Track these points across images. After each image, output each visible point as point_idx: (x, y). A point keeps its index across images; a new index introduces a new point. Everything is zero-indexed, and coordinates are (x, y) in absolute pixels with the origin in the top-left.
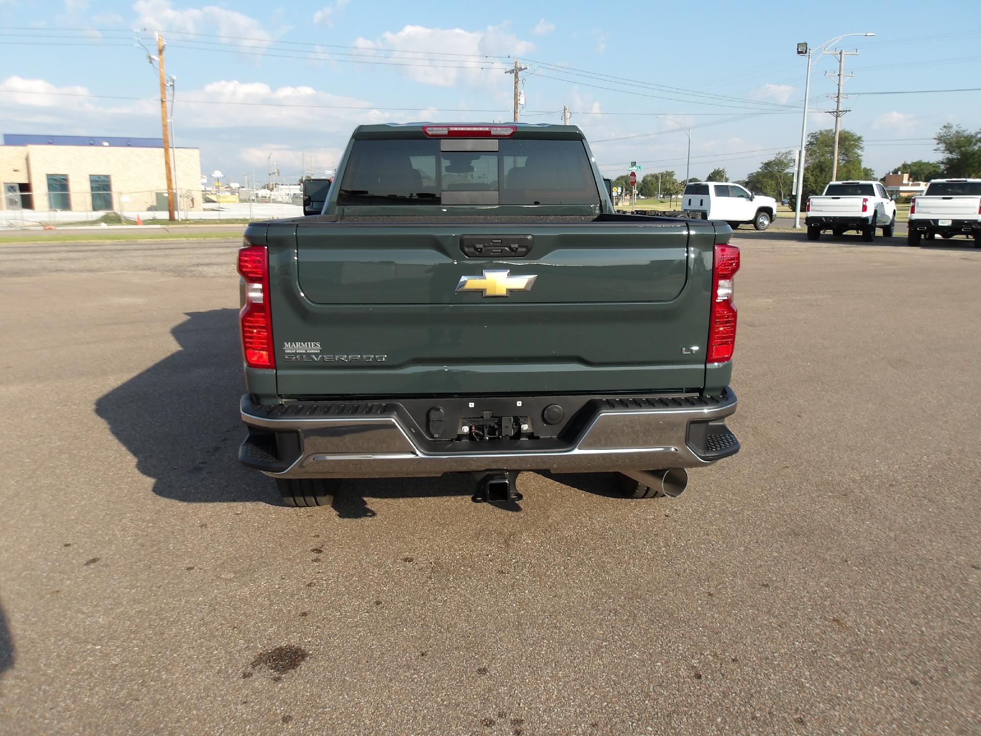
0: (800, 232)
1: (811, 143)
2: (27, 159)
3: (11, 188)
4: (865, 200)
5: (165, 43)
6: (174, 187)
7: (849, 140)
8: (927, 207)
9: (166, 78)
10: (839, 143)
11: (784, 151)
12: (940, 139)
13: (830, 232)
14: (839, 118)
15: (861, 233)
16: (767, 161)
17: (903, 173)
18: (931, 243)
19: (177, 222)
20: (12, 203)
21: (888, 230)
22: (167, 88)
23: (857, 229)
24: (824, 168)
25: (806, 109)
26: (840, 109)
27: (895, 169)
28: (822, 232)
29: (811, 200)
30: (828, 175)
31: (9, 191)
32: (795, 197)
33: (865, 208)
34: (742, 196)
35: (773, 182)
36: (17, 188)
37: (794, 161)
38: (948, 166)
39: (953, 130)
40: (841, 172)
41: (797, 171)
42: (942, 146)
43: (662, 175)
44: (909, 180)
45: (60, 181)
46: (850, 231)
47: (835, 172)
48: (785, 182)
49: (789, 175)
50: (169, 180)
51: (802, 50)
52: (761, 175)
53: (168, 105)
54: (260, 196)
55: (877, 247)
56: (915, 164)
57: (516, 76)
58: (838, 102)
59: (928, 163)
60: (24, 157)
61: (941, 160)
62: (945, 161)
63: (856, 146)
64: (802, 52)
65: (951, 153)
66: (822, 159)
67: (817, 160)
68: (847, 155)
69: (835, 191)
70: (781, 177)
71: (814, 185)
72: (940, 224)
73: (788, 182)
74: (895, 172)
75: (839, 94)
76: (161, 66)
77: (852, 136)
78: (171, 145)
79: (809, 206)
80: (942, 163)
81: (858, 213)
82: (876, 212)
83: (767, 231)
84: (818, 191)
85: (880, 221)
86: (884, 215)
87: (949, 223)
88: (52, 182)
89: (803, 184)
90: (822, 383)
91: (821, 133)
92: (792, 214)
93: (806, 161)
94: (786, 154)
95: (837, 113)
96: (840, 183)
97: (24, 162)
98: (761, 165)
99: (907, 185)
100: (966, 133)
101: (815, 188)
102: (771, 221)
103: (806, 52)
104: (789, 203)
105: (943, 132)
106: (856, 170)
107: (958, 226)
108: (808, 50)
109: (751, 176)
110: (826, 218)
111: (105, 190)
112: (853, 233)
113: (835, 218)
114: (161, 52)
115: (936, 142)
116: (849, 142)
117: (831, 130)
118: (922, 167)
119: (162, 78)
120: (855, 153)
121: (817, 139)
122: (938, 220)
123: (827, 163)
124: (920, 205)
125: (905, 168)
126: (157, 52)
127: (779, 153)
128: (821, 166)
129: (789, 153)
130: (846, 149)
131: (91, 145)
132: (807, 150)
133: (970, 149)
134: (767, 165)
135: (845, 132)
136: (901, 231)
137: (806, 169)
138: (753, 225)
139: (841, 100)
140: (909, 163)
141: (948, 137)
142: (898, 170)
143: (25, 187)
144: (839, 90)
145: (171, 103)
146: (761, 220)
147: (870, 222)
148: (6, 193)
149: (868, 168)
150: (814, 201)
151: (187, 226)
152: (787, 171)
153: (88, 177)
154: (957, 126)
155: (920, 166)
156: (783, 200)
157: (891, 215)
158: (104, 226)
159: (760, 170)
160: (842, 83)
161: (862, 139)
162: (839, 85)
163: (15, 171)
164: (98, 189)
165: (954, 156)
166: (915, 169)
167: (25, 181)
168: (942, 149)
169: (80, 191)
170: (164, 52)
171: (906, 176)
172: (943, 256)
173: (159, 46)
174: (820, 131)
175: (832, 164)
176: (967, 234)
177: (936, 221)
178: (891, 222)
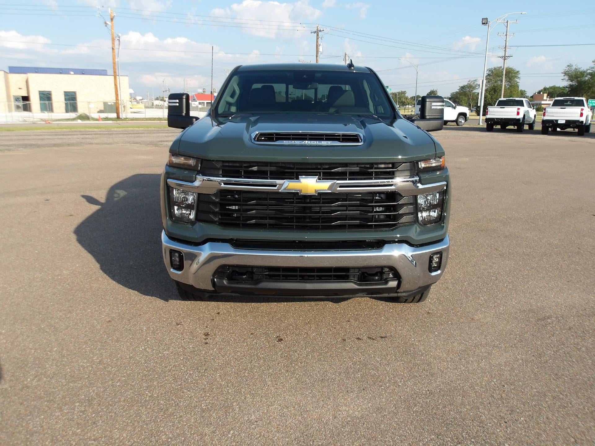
0: (482, 127)
1: (489, 75)
2: (27, 82)
3: (17, 99)
4: (519, 109)
5: (115, 15)
6: (119, 99)
7: (512, 73)
8: (552, 113)
9: (115, 35)
10: (506, 75)
11: (472, 79)
12: (565, 73)
13: (499, 127)
14: (506, 61)
15: (516, 128)
16: (462, 86)
17: (544, 93)
18: (554, 133)
19: (122, 120)
20: (18, 107)
21: (531, 126)
22: (115, 41)
23: (514, 125)
24: (496, 90)
25: (487, 55)
26: (506, 55)
27: (539, 91)
28: (494, 127)
29: (489, 109)
30: (499, 94)
31: (16, 100)
32: (479, 107)
33: (518, 113)
34: (450, 106)
35: (466, 98)
36: (21, 99)
37: (479, 85)
38: (570, 89)
39: (574, 68)
40: (506, 92)
41: (481, 91)
42: (566, 78)
43: (399, 93)
44: (547, 97)
45: (47, 95)
46: (510, 126)
47: (503, 92)
48: (473, 98)
49: (476, 94)
50: (117, 95)
51: (485, 22)
52: (459, 94)
53: (116, 51)
54: (155, 104)
55: (524, 135)
56: (551, 88)
57: (318, 35)
58: (505, 51)
59: (559, 87)
60: (25, 80)
61: (566, 85)
62: (568, 86)
63: (516, 77)
64: (484, 23)
65: (572, 81)
66: (495, 84)
67: (492, 85)
68: (510, 82)
69: (502, 104)
70: (470, 95)
71: (490, 100)
72: (559, 122)
73: (475, 98)
74: (539, 92)
75: (506, 46)
76: (112, 27)
77: (513, 70)
78: (118, 74)
79: (487, 112)
80: (567, 87)
81: (514, 116)
82: (524, 115)
83: (463, 126)
84: (492, 104)
85: (527, 121)
86: (529, 117)
87: (564, 122)
88: (42, 96)
89: (484, 100)
90: (493, 189)
91: (495, 69)
92: (478, 117)
93: (486, 85)
94: (474, 81)
95: (505, 58)
96: (505, 99)
97: (25, 83)
98: (459, 88)
99: (546, 100)
100: (581, 70)
101: (491, 102)
102: (466, 120)
103: (487, 23)
104: (475, 111)
105: (567, 69)
106: (515, 91)
107: (569, 124)
108: (488, 22)
109: (453, 94)
110: (497, 119)
111: (73, 101)
112: (511, 127)
113: (502, 119)
114: (112, 20)
115: (564, 74)
116: (511, 74)
117: (501, 67)
118: (556, 89)
119: (112, 35)
120: (515, 81)
121: (492, 72)
122: (558, 120)
123: (499, 87)
124: (548, 112)
125: (545, 90)
126: (110, 20)
127: (470, 81)
128: (495, 89)
129: (476, 80)
130: (510, 79)
131: (61, 73)
132: (486, 79)
133: (583, 79)
134: (463, 88)
135: (509, 68)
136: (538, 127)
137: (486, 90)
138: (455, 123)
139: (507, 50)
140: (548, 87)
141: (570, 72)
142: (541, 91)
143: (26, 99)
144: (506, 44)
145: (118, 50)
146: (460, 120)
147: (521, 121)
148: (14, 102)
149: (523, 90)
150: (490, 109)
151: (127, 121)
152: (474, 91)
153: (63, 93)
154: (575, 65)
155: (554, 89)
156: (472, 109)
157: (533, 118)
158: (79, 121)
159: (458, 91)
160: (507, 40)
161: (520, 72)
162: (506, 41)
163: (20, 89)
164: (69, 100)
165: (573, 83)
166: (551, 90)
167: (26, 95)
168: (566, 79)
169: (58, 101)
170: (114, 20)
171: (545, 95)
172: (559, 140)
173: (111, 16)
174: (494, 68)
175: (501, 87)
176: (574, 128)
177: (557, 121)
178: (533, 121)
